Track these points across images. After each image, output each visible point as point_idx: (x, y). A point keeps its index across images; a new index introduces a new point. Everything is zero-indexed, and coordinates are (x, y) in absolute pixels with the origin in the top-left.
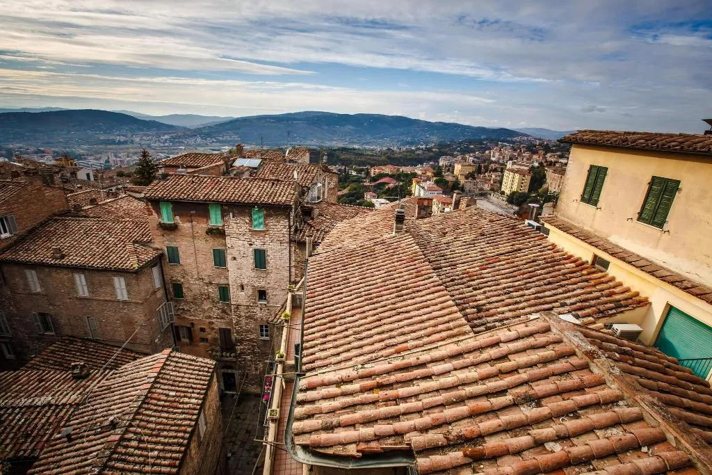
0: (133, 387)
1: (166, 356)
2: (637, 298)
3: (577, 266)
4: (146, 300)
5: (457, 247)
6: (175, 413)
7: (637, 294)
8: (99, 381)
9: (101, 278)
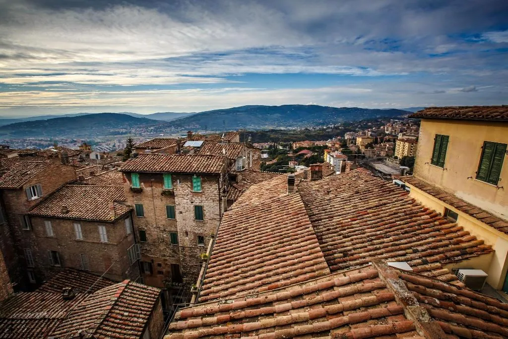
0: (100, 307)
1: (125, 285)
2: (482, 246)
3: (431, 217)
4: (120, 243)
5: (336, 203)
6: (126, 329)
7: (482, 243)
8: (80, 302)
9: (91, 227)
